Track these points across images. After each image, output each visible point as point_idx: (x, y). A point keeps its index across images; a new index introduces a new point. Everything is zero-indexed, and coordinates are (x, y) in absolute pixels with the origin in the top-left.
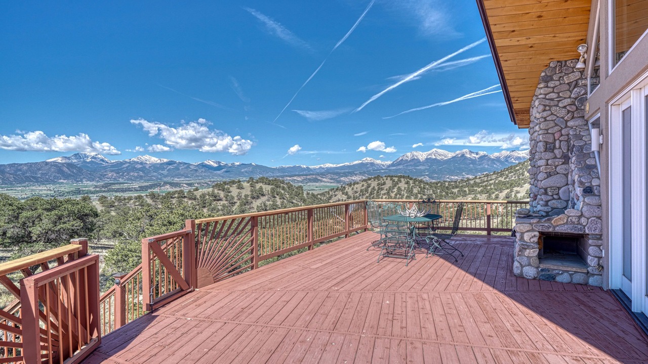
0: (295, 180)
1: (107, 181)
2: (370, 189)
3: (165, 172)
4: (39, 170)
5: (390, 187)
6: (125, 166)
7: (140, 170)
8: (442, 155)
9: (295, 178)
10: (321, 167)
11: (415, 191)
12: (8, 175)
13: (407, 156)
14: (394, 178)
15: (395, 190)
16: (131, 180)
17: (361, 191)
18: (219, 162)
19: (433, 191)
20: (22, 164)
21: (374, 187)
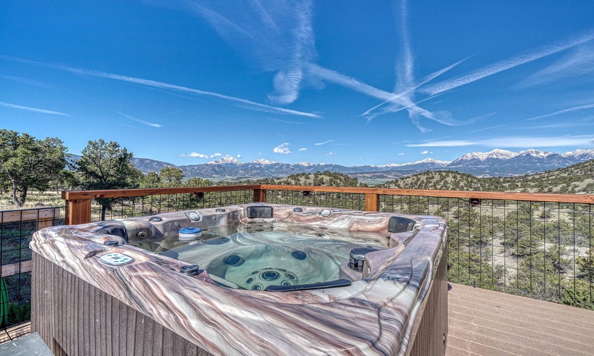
0: (365, 176)
1: (239, 176)
2: (419, 182)
3: (273, 170)
4: (203, 169)
5: (437, 181)
6: (249, 166)
7: (258, 169)
8: (505, 155)
9: (365, 175)
10: (387, 166)
11: (462, 184)
12: (188, 172)
13: (466, 157)
14: (443, 173)
15: (442, 183)
16: (253, 175)
17: (412, 183)
18: (309, 163)
19: (481, 185)
20: (194, 166)
21: (423, 180)
